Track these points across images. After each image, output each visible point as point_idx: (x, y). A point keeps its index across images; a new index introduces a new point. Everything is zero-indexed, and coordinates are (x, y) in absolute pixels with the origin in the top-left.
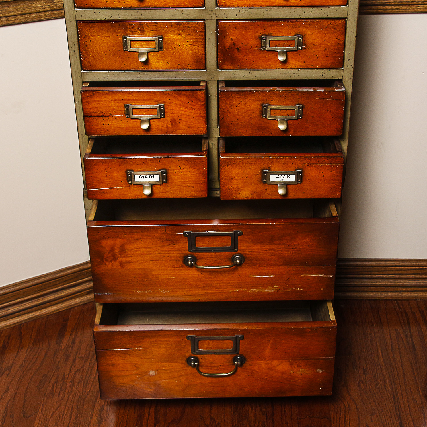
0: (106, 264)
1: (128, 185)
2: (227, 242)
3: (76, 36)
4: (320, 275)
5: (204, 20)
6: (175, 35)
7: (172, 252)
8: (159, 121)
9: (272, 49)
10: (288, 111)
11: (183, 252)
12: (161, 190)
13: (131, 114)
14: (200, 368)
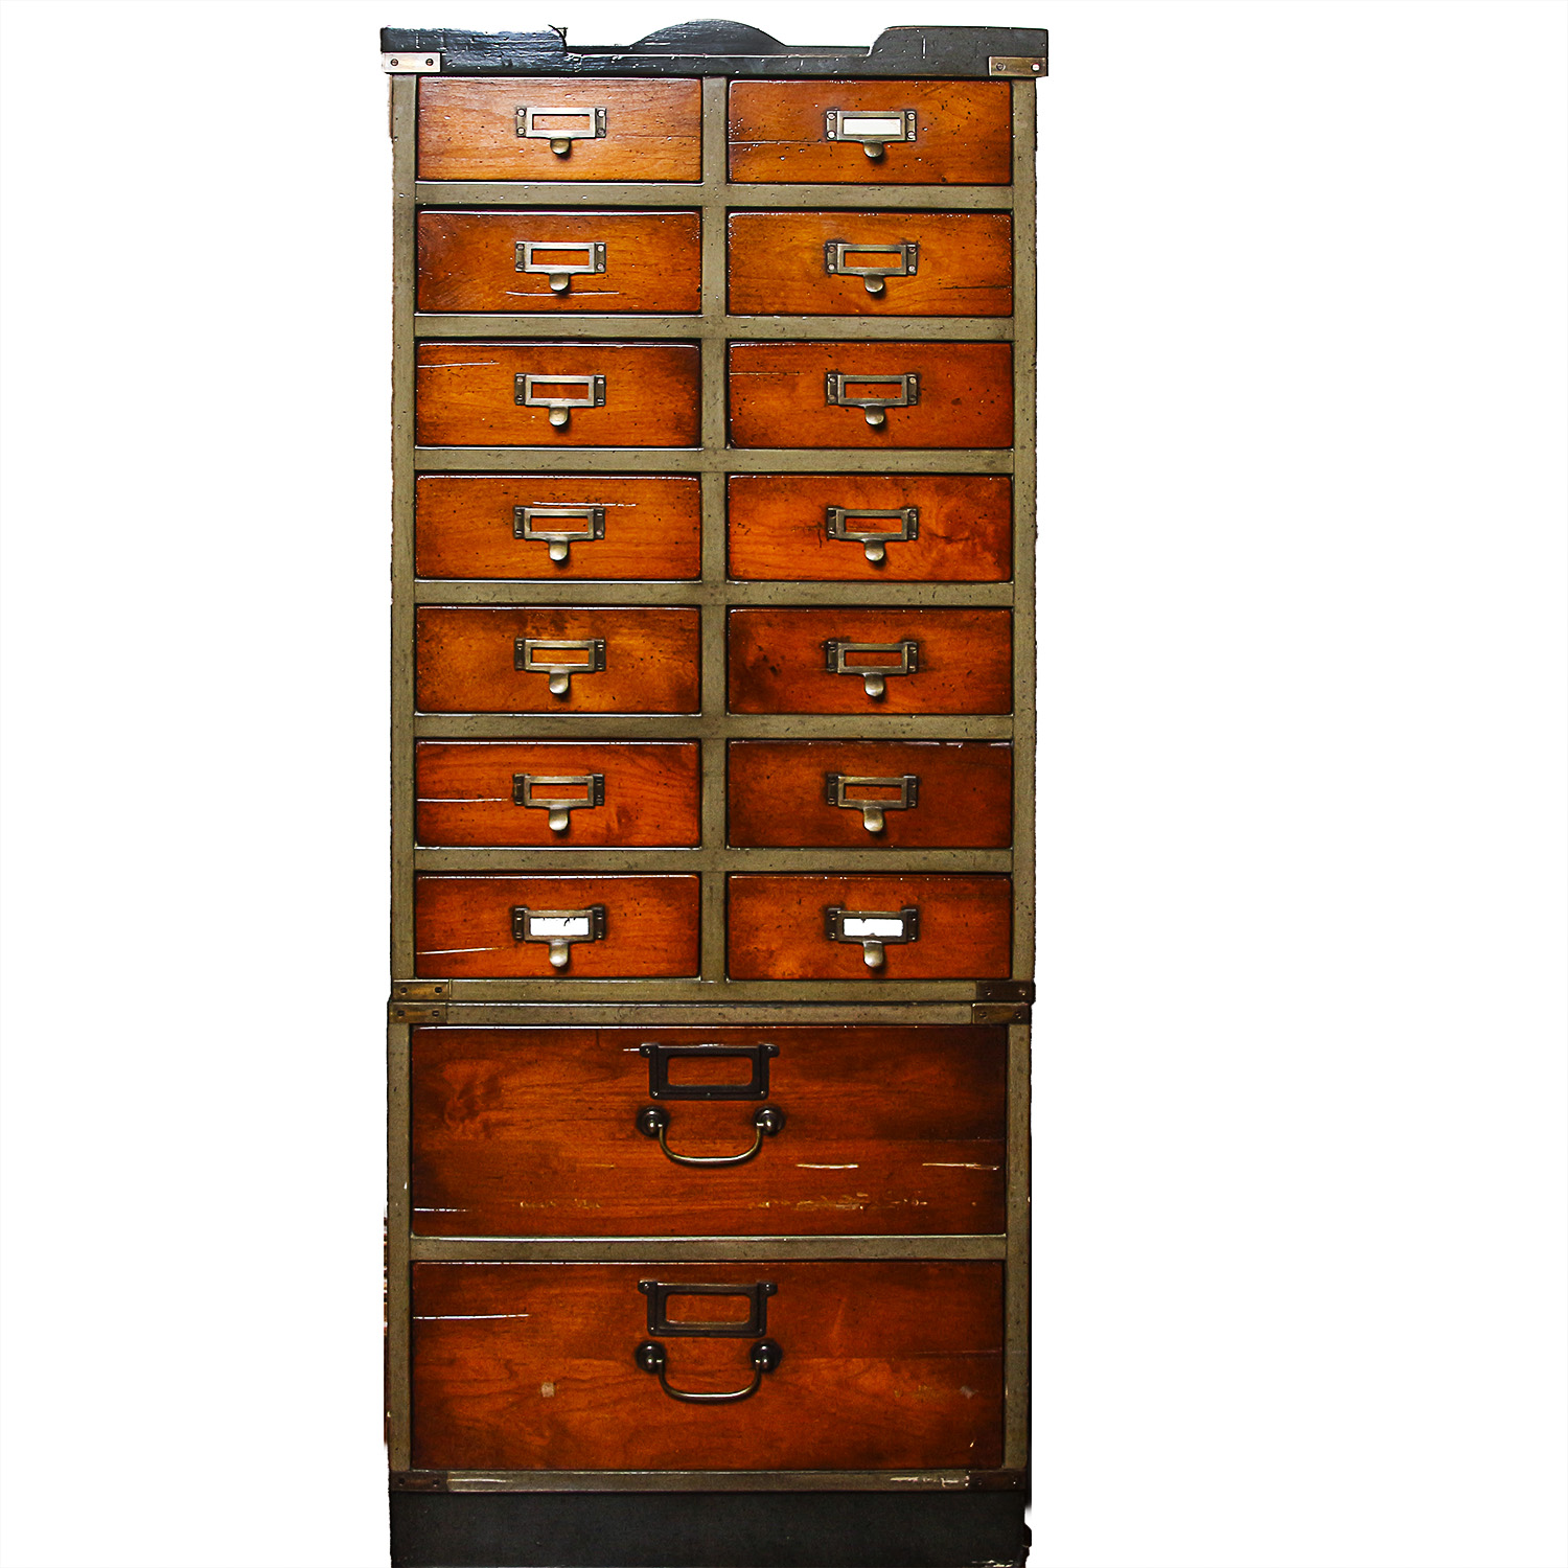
0: (448, 1128)
1: (512, 944)
2: (740, 1074)
3: (411, 636)
4: (968, 1165)
5: (699, 607)
6: (632, 635)
7: (611, 1098)
8: (591, 814)
9: (848, 669)
10: (884, 789)
11: (638, 1098)
12: (591, 956)
13: (527, 796)
14: (668, 1376)
